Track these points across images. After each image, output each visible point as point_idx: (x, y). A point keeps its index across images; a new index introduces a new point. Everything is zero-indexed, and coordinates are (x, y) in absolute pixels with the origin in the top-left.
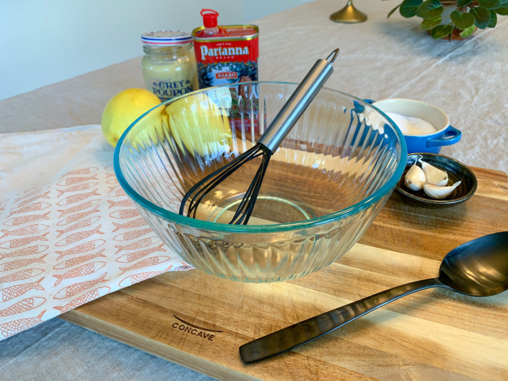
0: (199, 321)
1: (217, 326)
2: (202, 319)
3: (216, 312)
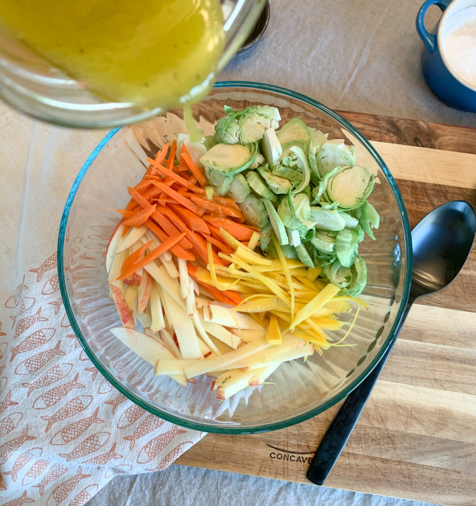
0: (293, 445)
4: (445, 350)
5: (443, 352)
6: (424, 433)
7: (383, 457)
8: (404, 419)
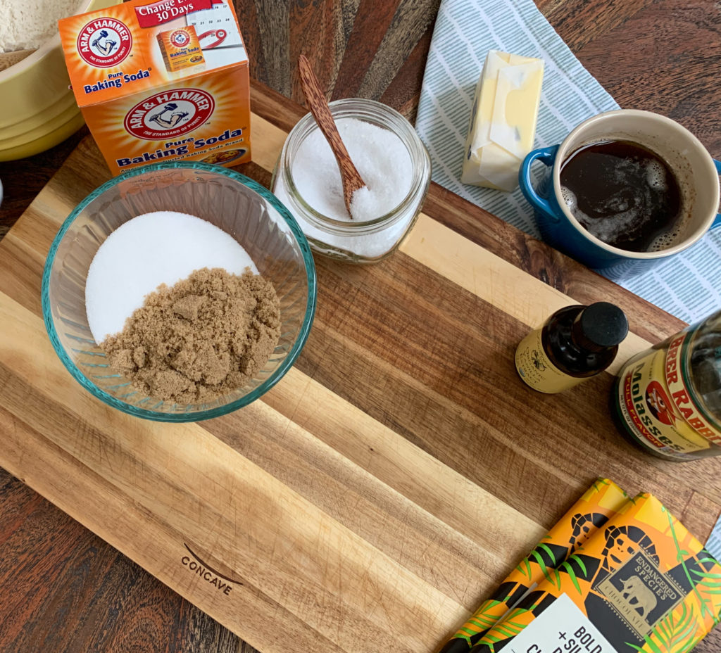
0: (216, 561)
1: (236, 574)
2: (220, 558)
3: (238, 551)
4: (462, 541)
5: (457, 542)
6: (386, 628)
7: (319, 631)
8: (369, 599)
